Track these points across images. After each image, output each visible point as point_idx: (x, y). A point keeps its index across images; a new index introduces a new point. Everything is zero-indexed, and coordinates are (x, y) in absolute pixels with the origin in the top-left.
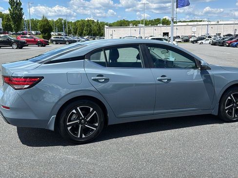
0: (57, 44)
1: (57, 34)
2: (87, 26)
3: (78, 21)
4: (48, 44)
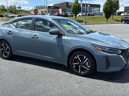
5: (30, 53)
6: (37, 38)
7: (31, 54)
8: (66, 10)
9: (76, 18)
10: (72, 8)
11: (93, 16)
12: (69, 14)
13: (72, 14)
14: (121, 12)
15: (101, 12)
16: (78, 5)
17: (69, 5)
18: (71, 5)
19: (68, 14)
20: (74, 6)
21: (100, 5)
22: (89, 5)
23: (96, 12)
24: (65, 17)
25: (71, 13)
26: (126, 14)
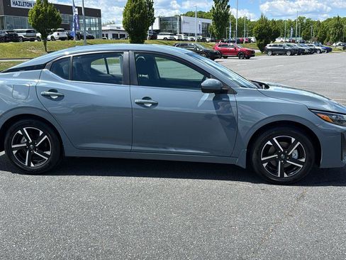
0: (273, 54)
1: (288, 40)
2: (336, 26)
3: (329, 20)
4: (254, 56)
5: (129, 148)
6: (155, 104)
7: (134, 148)
8: (5, 21)
9: (45, 44)
10: (30, 15)
11: (91, 40)
12: (21, 32)
13: (29, 34)
14: (157, 32)
15: (103, 29)
16: (48, 9)
17: (12, 6)
18: (17, 6)
19: (20, 35)
20: (38, 12)
21: (100, 10)
22: (76, 9)
23: (90, 29)
24: (8, 41)
25: (27, 32)
26: (168, 37)
